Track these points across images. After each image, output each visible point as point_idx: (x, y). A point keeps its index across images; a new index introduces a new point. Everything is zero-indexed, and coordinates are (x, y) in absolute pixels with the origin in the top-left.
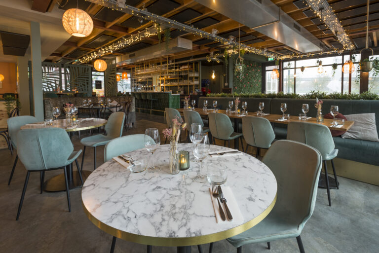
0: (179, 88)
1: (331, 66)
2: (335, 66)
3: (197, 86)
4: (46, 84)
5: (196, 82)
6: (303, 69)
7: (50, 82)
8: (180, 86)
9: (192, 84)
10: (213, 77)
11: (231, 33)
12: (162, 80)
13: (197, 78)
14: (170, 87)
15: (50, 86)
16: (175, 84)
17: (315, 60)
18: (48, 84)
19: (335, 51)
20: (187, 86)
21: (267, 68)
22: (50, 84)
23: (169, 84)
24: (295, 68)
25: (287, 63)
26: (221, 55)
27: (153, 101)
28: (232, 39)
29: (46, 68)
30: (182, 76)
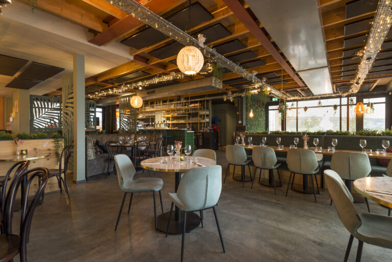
0: (187, 125)
1: (332, 107)
2: (335, 107)
3: (208, 123)
4: (49, 121)
5: (207, 120)
6: (306, 109)
7: (53, 118)
8: (188, 123)
9: (203, 121)
10: (251, 115)
11: (265, 75)
12: (167, 117)
13: (207, 116)
14: (176, 124)
15: (52, 122)
16: (182, 121)
17: (318, 101)
18: (51, 120)
19: (340, 94)
20: (198, 123)
21: (270, 107)
22: (53, 120)
23: (175, 122)
24: (297, 108)
25: (291, 103)
26: (240, 95)
27: (168, 138)
28: (265, 80)
29: (50, 104)
30: (190, 114)
